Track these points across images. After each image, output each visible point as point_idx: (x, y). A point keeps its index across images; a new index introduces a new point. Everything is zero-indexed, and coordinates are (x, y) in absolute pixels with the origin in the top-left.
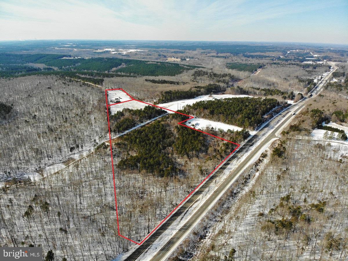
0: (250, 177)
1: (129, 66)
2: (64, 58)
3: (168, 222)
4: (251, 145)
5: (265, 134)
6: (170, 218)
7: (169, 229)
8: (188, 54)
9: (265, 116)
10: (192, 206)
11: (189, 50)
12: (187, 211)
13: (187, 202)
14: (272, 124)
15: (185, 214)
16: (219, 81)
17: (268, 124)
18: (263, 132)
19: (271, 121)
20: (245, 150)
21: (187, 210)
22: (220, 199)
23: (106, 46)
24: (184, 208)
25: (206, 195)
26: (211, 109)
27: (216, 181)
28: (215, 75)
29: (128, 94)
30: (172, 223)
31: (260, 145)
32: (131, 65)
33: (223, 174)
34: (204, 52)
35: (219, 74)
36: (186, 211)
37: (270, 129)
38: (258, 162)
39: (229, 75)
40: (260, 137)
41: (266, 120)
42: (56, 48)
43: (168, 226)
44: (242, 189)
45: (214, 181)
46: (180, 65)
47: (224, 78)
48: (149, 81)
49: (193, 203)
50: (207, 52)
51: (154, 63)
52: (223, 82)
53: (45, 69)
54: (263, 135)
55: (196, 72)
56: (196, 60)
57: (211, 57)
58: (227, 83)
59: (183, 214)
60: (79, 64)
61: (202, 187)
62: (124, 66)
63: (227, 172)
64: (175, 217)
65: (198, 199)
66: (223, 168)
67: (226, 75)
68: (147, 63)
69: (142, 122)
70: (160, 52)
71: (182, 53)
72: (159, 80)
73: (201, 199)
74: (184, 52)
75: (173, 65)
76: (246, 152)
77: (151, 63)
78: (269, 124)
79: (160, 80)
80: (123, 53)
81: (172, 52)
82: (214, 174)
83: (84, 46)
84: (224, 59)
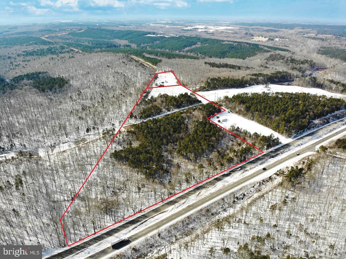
0: (244, 197)
1: (204, 45)
2: (148, 35)
3: (119, 228)
4: (273, 157)
5: (302, 144)
6: (124, 224)
7: (115, 236)
8: (281, 33)
9: (317, 121)
10: (154, 216)
11: (286, 28)
12: (146, 221)
13: (153, 210)
14: (320, 133)
15: (141, 224)
16: (293, 69)
17: (314, 132)
18: (300, 142)
19: (322, 128)
20: (260, 162)
21: (146, 219)
22: (188, 217)
23: (199, 23)
24: (145, 216)
25: (177, 208)
26: (248, 105)
27: (200, 193)
28: (293, 61)
29: (176, 78)
30: (121, 230)
31: (286, 158)
32: (205, 45)
33: (213, 186)
34: (302, 32)
35: (298, 59)
36: (144, 221)
37: (313, 138)
38: (267, 181)
39: (309, 63)
40: (291, 148)
41: (316, 126)
42: (151, 25)
43: (116, 232)
44: (225, 210)
45: (198, 193)
46: (259, 46)
47: (301, 65)
48: (208, 63)
49: (158, 213)
50: (305, 32)
51: (230, 43)
52: (298, 70)
53: (124, 46)
54: (299, 145)
55: (271, 56)
56: (286, 41)
57: (306, 38)
58: (303, 72)
59: (139, 223)
60: (158, 42)
61: (180, 198)
62: (199, 45)
63: (219, 185)
64: (129, 225)
65: (166, 210)
66: (218, 180)
67: (307, 61)
68: (222, 43)
69: (169, 111)
70: (250, 29)
71: (275, 31)
72: (220, 63)
73: (169, 211)
74: (278, 31)
75: (251, 46)
76: (260, 164)
77: (227, 42)
78: (316, 132)
79: (222, 63)
80: (210, 31)
81: (264, 31)
82: (203, 185)
83: (178, 22)
84: (321, 41)
